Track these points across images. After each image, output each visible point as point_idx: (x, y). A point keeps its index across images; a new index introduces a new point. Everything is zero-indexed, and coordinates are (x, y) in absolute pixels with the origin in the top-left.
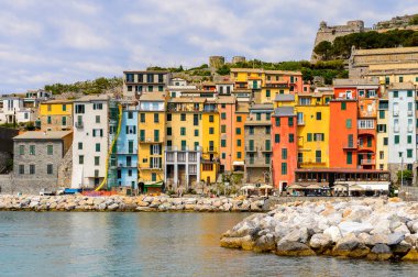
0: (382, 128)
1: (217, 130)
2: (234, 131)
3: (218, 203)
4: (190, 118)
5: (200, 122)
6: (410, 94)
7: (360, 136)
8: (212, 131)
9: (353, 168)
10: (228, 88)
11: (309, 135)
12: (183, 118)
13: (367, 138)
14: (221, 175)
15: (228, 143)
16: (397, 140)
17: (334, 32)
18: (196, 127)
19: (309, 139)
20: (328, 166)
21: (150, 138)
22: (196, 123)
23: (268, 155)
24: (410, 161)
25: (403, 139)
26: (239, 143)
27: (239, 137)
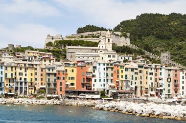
0: (94, 76)
1: (34, 74)
2: (40, 75)
4: (23, 70)
5: (27, 71)
6: (104, 64)
7: (87, 78)
8: (32, 74)
9: (84, 89)
10: (32, 58)
11: (69, 77)
12: (21, 69)
13: (89, 80)
16: (100, 80)
18: (26, 73)
19: (69, 79)
20: (76, 88)
21: (9, 76)
22: (26, 71)
23: (55, 84)
24: (105, 88)
25: (102, 80)
26: (42, 79)
27: (42, 77)
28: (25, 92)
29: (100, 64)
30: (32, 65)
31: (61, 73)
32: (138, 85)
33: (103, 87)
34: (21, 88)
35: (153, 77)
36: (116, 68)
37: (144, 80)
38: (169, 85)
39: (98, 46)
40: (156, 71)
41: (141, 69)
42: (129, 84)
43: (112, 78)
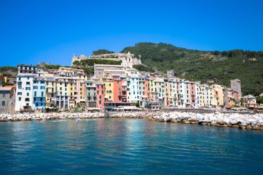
0: (128, 89)
1: (73, 89)
2: (79, 89)
4: (63, 85)
6: (137, 79)
7: (123, 92)
8: (71, 89)
9: (121, 102)
11: (107, 91)
12: (61, 84)
14: (76, 105)
16: (134, 93)
21: (50, 91)
22: (66, 86)
23: (95, 98)
26: (81, 93)
27: (81, 91)
28: (66, 106)
29: (133, 79)
30: (72, 80)
31: (100, 87)
32: (165, 96)
33: (137, 99)
34: (62, 102)
35: (175, 89)
36: (147, 82)
37: (169, 92)
38: (188, 96)
39: (122, 64)
40: (178, 85)
41: (166, 83)
42: (158, 95)
43: (144, 91)
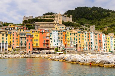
0: (51, 39)
1: (12, 38)
3: (18, 56)
4: (5, 35)
6: (57, 31)
7: (46, 40)
8: (10, 38)
9: (45, 47)
10: (12, 29)
11: (35, 40)
13: (47, 41)
14: (13, 49)
15: (14, 42)
16: (55, 41)
17: (27, 18)
18: (6, 37)
19: (35, 41)
20: (39, 47)
23: (25, 44)
24: (57, 46)
25: (56, 41)
26: (17, 41)
27: (17, 40)
29: (54, 31)
30: (11, 32)
31: (29, 37)
32: (78, 43)
35: (87, 38)
36: (64, 34)
37: (81, 40)
38: (96, 43)
39: (54, 21)
40: (89, 35)
41: (79, 34)
42: (73, 43)
43: (62, 40)
